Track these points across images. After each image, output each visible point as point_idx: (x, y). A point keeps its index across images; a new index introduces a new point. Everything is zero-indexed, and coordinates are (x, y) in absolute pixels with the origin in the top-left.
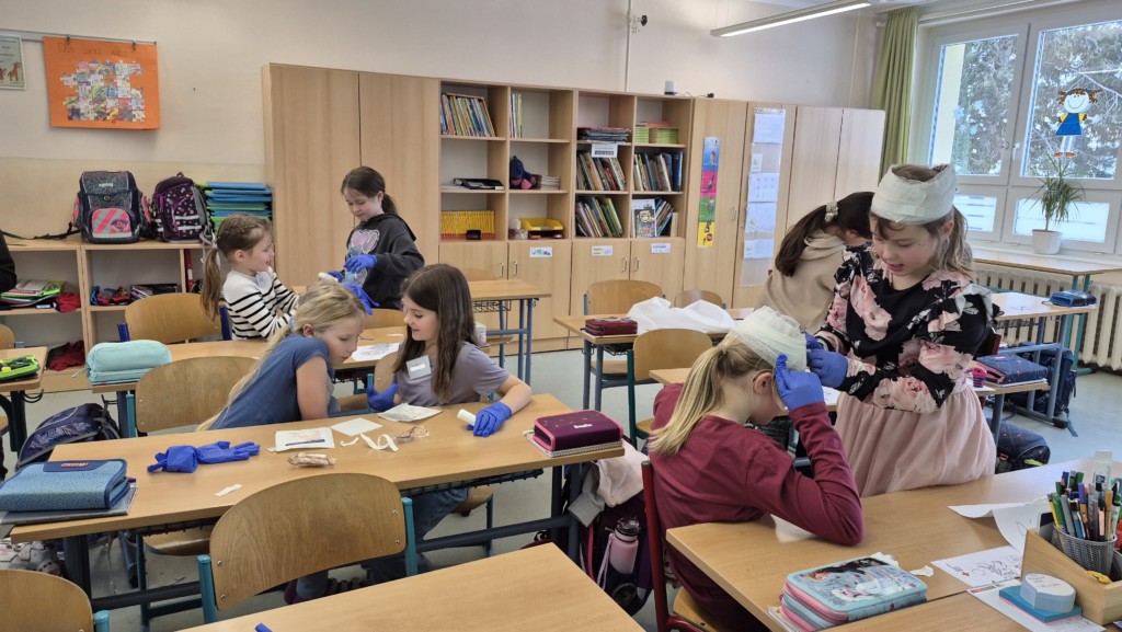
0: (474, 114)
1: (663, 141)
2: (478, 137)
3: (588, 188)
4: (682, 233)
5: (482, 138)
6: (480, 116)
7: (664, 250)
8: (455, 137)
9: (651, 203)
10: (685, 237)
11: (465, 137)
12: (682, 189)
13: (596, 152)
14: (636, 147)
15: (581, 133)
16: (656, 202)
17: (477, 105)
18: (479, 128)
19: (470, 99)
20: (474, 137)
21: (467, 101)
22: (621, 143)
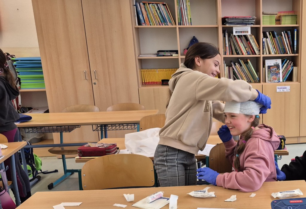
0: (160, 12)
1: (287, 23)
2: (164, 26)
3: (238, 54)
4: (298, 80)
5: (166, 26)
6: (165, 13)
7: (285, 90)
8: (149, 26)
9: (279, 61)
10: (300, 82)
11: (156, 26)
12: (297, 52)
13: (236, 32)
14: (263, 28)
15: (224, 21)
16: (282, 62)
17: (162, 8)
18: (164, 21)
19: (157, 4)
20: (161, 26)
21: (155, 5)
22: (252, 26)
